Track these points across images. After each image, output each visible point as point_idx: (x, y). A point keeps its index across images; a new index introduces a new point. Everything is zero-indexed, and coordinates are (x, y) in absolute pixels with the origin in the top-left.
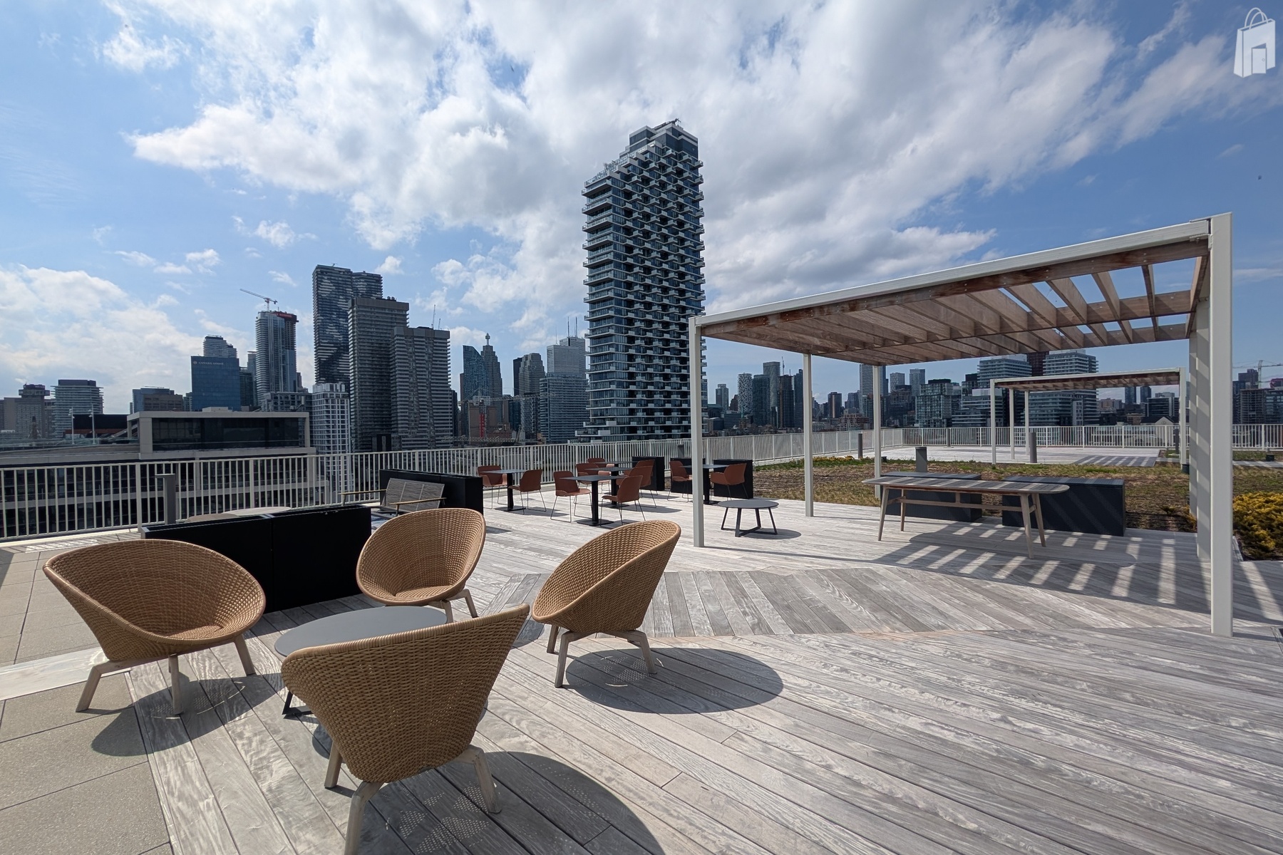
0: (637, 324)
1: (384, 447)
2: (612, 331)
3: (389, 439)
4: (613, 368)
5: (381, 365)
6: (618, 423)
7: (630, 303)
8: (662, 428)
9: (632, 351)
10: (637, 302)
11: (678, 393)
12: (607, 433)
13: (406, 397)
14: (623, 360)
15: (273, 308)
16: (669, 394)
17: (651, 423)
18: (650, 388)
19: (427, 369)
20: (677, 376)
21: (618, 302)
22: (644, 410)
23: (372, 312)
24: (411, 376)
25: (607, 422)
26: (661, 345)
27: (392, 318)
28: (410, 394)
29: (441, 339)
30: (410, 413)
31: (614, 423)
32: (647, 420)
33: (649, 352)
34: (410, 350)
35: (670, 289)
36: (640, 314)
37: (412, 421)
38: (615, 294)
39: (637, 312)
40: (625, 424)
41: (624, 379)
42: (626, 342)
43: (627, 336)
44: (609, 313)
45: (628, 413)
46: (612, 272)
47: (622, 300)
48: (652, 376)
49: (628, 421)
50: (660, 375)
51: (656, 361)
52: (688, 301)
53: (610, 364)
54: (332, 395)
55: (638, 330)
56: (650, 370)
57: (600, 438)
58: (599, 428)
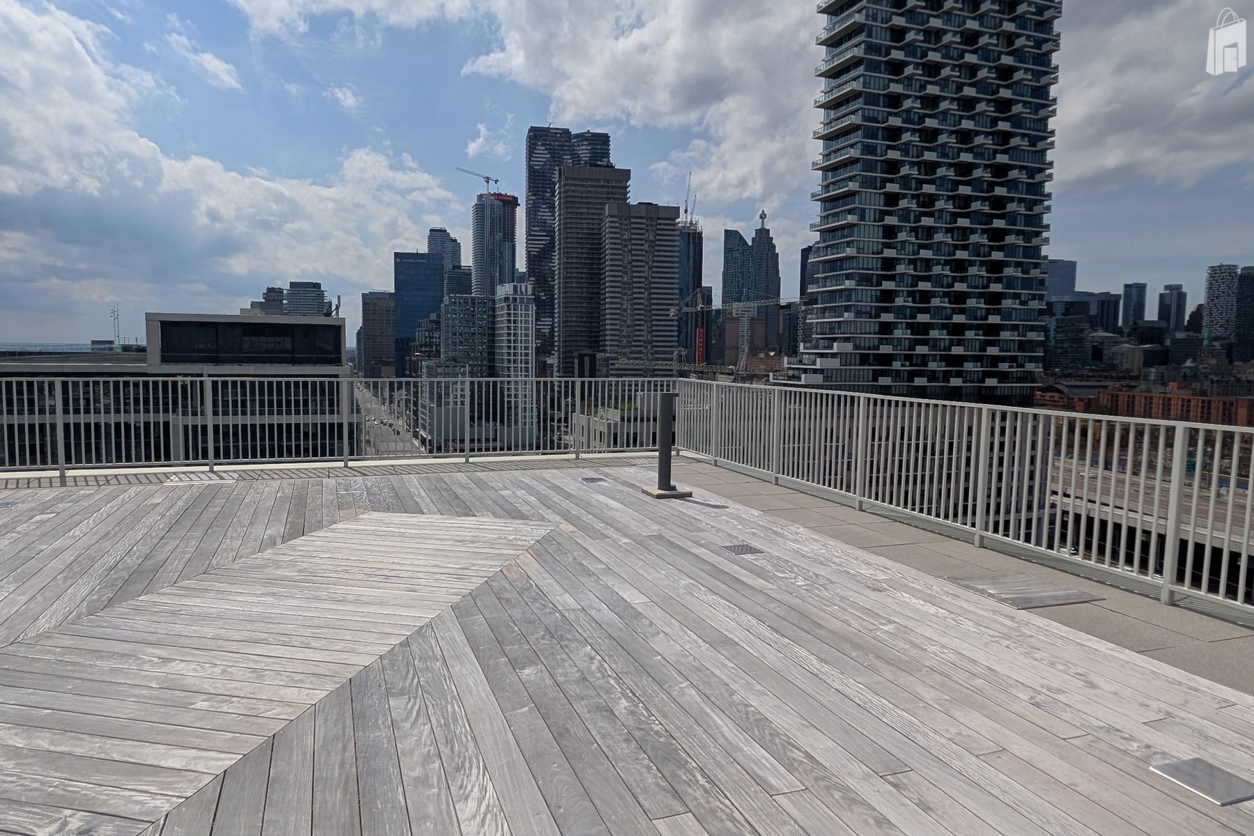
0: (905, 170)
1: (587, 373)
2: (852, 186)
3: (593, 359)
4: (850, 251)
5: (592, 259)
6: (856, 347)
7: (894, 133)
8: (943, 358)
9: (891, 220)
10: (908, 130)
11: (980, 295)
12: (835, 363)
13: (617, 303)
14: (876, 238)
15: (493, 189)
16: (961, 297)
17: (921, 350)
18: (924, 286)
19: (647, 263)
20: (982, 263)
21: (871, 133)
22: (909, 326)
23: (582, 186)
24: (626, 273)
25: (835, 344)
26: (950, 207)
27: (608, 193)
28: (623, 299)
29: (667, 219)
30: (621, 326)
31: (848, 347)
32: (913, 344)
33: (927, 221)
34: (626, 237)
35: (978, 100)
36: (913, 151)
37: (625, 337)
38: (865, 118)
39: (905, 149)
40: (869, 349)
41: (872, 269)
42: (882, 203)
43: (883, 193)
44: (854, 153)
45: (877, 329)
46: (861, 79)
47: (878, 128)
48: (928, 263)
49: (876, 343)
50: (947, 262)
51: (939, 237)
52: (1017, 121)
53: (848, 244)
54: (515, 299)
55: (906, 181)
56: (925, 254)
57: (821, 371)
58: (822, 355)
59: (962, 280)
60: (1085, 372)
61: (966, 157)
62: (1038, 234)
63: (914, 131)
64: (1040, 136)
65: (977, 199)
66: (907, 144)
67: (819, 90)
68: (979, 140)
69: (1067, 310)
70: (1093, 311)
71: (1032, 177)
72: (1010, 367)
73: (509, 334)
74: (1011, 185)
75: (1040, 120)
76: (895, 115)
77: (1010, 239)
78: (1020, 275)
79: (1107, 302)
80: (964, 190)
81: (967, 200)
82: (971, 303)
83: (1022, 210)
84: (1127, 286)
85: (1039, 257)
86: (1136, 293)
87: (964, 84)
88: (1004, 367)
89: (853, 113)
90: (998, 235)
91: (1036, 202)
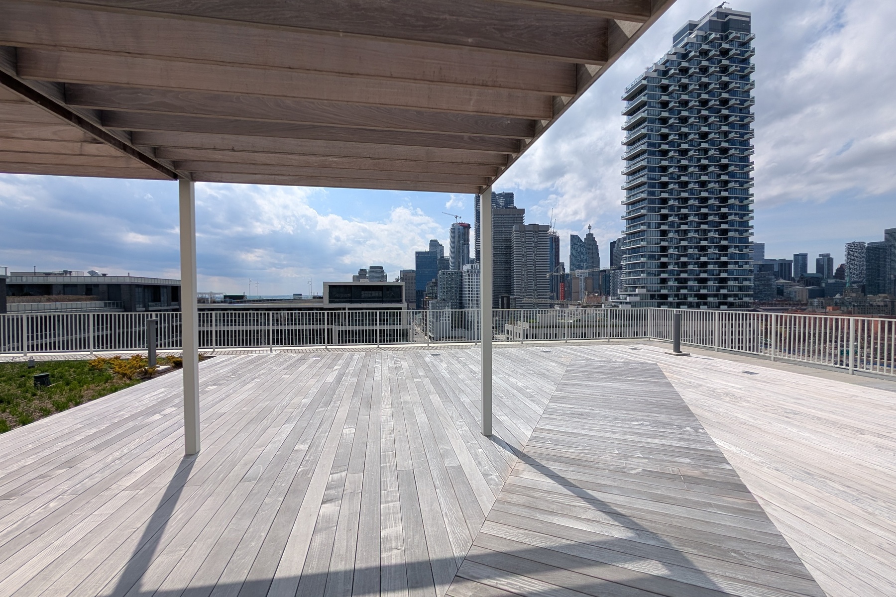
0: (671, 203)
1: (505, 305)
2: (643, 212)
3: (508, 299)
4: (643, 244)
5: (506, 252)
6: (648, 291)
7: (664, 185)
8: (696, 296)
9: (664, 228)
10: (672, 183)
11: (715, 263)
12: (637, 299)
14: (655, 236)
15: (459, 221)
16: (705, 264)
17: (683, 291)
18: (683, 259)
19: (534, 252)
20: (716, 247)
21: (652, 186)
22: (676, 280)
25: (637, 290)
26: (696, 219)
27: (514, 220)
29: (543, 231)
31: (644, 291)
32: (679, 289)
34: (523, 240)
35: (710, 166)
36: (675, 193)
38: (649, 179)
39: (671, 192)
40: (655, 291)
41: (655, 252)
42: (659, 219)
43: (660, 215)
44: (643, 196)
45: (659, 282)
46: (646, 160)
47: (656, 183)
48: (685, 248)
49: (659, 289)
50: (696, 247)
51: (691, 235)
52: (732, 175)
53: (642, 240)
54: (472, 271)
55: (672, 208)
56: (683, 243)
57: (630, 303)
58: (630, 295)
59: (704, 256)
60: (774, 302)
61: (704, 194)
62: (747, 231)
63: (675, 183)
64: (745, 181)
65: (711, 214)
66: (672, 189)
67: (623, 166)
68: (711, 185)
69: (760, 269)
70: (776, 269)
71: (742, 202)
72: (734, 300)
73: (469, 288)
74: (731, 207)
75: (745, 173)
76: (665, 176)
77: (731, 234)
78: (738, 252)
79: (784, 265)
80: (704, 210)
81: (706, 216)
82: (710, 267)
83: (737, 219)
84: (795, 255)
85: (748, 242)
86: (802, 259)
87: (702, 158)
88: (731, 300)
89: (642, 176)
90: (724, 232)
91: (745, 215)
